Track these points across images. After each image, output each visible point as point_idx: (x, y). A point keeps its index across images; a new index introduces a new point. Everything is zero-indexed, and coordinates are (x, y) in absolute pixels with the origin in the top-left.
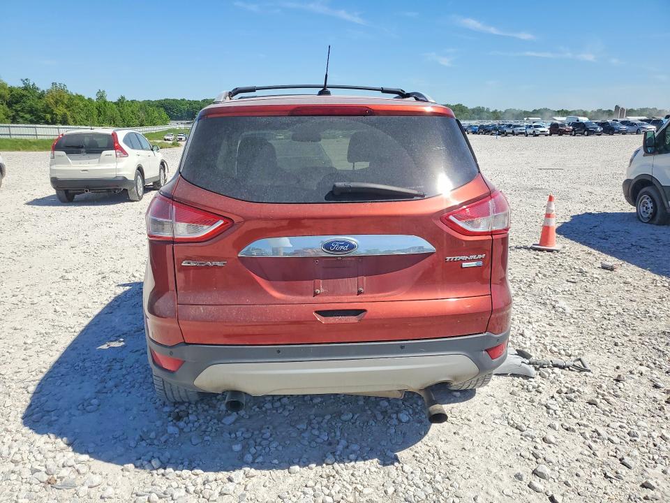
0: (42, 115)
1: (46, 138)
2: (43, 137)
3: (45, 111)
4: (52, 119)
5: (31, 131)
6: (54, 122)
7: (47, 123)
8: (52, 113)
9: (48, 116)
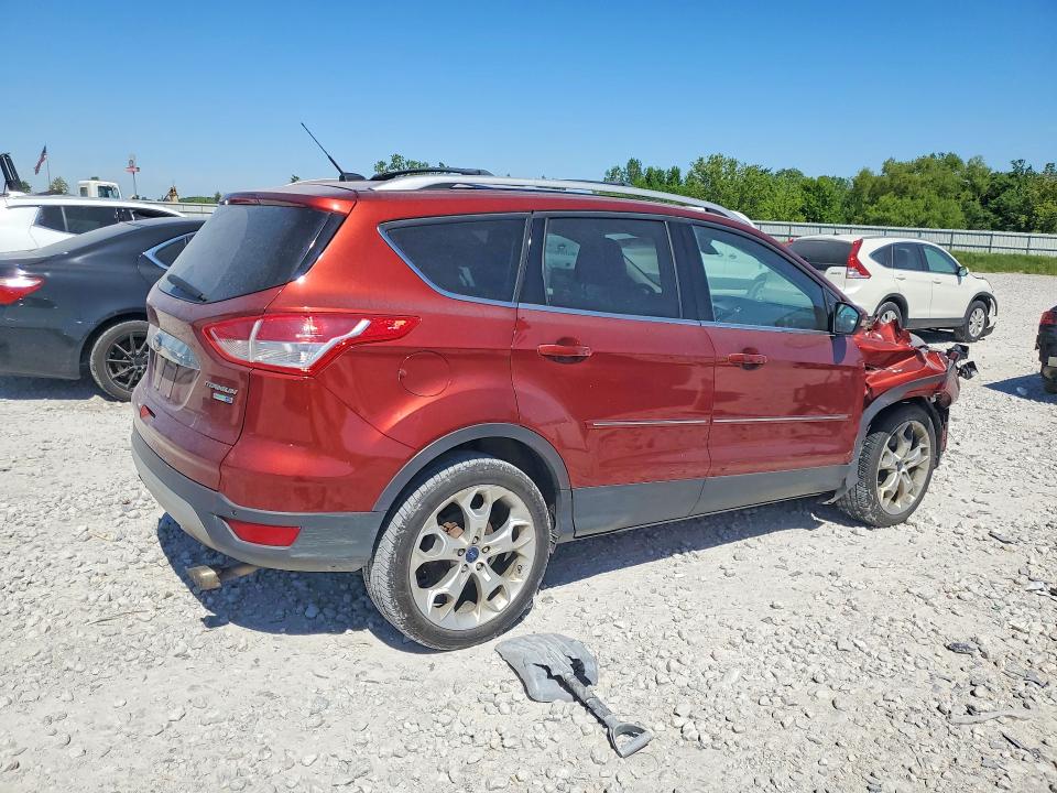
0: (1012, 215)
1: (1004, 252)
2: (1000, 251)
3: (1021, 211)
4: (1027, 223)
5: (985, 241)
6: (1029, 228)
7: (1018, 229)
8: (1030, 214)
9: (1023, 218)
